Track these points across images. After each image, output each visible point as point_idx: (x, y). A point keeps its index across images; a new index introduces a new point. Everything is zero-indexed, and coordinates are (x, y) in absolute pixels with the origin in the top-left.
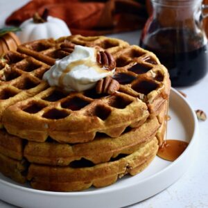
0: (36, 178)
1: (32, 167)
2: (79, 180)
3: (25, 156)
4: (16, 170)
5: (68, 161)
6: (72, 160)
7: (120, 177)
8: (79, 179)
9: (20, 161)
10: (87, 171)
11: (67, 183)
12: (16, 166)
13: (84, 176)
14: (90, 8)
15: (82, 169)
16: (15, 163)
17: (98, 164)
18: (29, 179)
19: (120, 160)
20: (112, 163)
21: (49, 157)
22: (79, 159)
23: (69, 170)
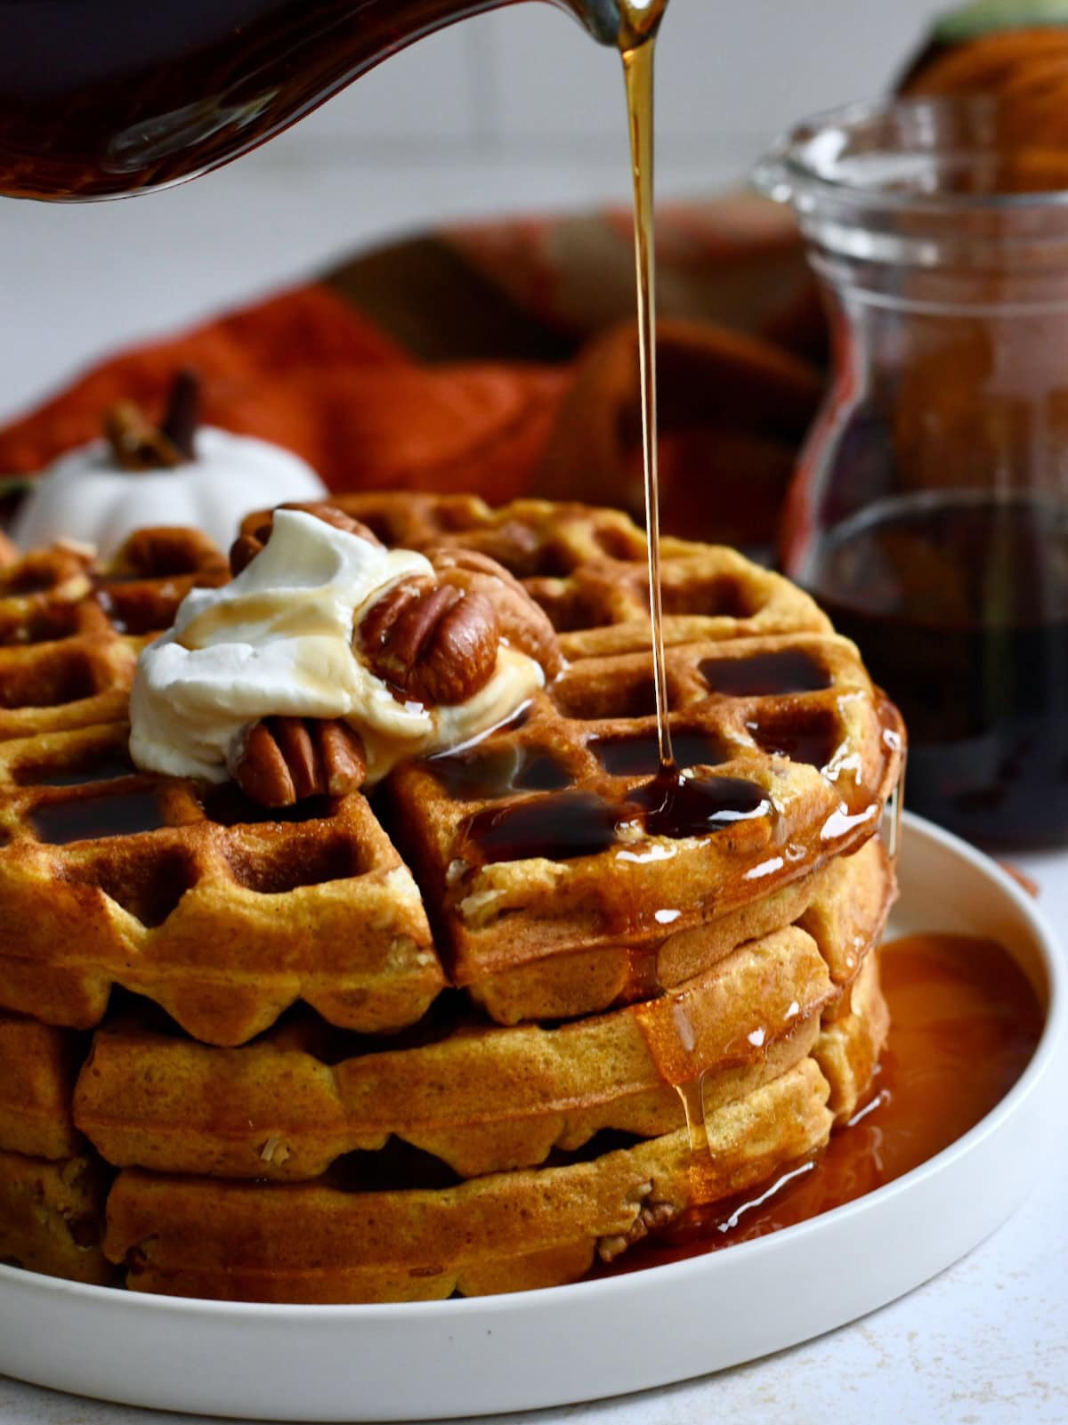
0: (150, 1248)
1: (125, 1188)
2: (382, 1260)
3: (85, 1124)
4: (41, 1216)
5: (319, 1153)
6: (339, 1146)
7: (607, 1254)
8: (383, 1250)
9: (59, 1164)
10: (423, 1207)
11: (319, 1273)
12: (40, 1188)
13: (407, 1237)
14: (482, 399)
15: (391, 1199)
16: (32, 1174)
17: (481, 1176)
18: (116, 1259)
19: (603, 1163)
20: (560, 1173)
21: (210, 1128)
22: (374, 1141)
23: (326, 1202)
